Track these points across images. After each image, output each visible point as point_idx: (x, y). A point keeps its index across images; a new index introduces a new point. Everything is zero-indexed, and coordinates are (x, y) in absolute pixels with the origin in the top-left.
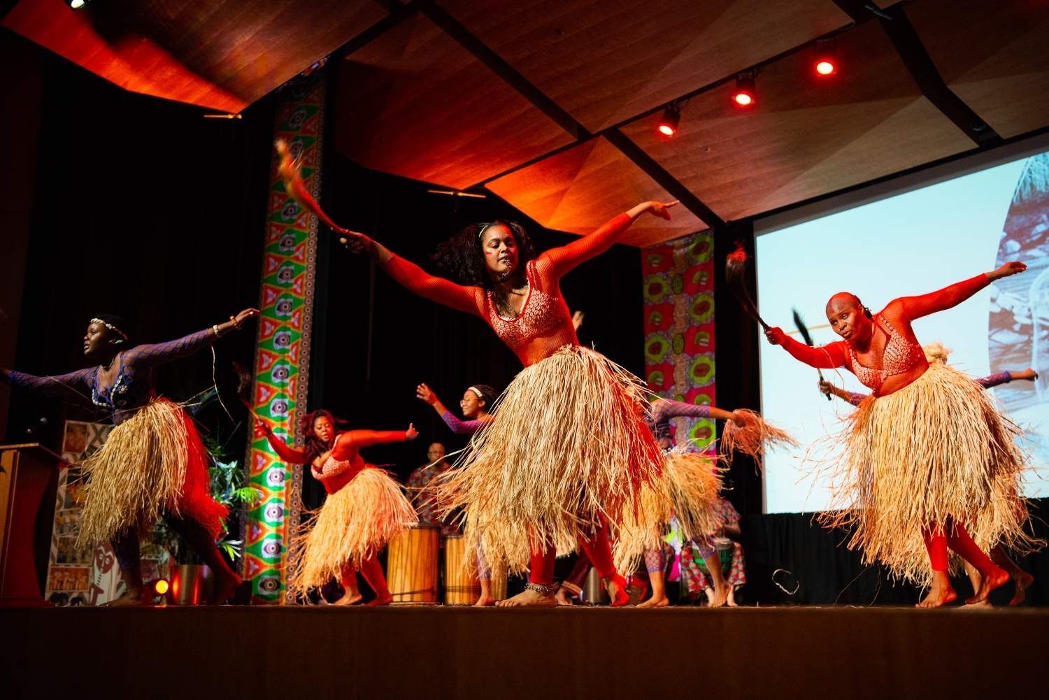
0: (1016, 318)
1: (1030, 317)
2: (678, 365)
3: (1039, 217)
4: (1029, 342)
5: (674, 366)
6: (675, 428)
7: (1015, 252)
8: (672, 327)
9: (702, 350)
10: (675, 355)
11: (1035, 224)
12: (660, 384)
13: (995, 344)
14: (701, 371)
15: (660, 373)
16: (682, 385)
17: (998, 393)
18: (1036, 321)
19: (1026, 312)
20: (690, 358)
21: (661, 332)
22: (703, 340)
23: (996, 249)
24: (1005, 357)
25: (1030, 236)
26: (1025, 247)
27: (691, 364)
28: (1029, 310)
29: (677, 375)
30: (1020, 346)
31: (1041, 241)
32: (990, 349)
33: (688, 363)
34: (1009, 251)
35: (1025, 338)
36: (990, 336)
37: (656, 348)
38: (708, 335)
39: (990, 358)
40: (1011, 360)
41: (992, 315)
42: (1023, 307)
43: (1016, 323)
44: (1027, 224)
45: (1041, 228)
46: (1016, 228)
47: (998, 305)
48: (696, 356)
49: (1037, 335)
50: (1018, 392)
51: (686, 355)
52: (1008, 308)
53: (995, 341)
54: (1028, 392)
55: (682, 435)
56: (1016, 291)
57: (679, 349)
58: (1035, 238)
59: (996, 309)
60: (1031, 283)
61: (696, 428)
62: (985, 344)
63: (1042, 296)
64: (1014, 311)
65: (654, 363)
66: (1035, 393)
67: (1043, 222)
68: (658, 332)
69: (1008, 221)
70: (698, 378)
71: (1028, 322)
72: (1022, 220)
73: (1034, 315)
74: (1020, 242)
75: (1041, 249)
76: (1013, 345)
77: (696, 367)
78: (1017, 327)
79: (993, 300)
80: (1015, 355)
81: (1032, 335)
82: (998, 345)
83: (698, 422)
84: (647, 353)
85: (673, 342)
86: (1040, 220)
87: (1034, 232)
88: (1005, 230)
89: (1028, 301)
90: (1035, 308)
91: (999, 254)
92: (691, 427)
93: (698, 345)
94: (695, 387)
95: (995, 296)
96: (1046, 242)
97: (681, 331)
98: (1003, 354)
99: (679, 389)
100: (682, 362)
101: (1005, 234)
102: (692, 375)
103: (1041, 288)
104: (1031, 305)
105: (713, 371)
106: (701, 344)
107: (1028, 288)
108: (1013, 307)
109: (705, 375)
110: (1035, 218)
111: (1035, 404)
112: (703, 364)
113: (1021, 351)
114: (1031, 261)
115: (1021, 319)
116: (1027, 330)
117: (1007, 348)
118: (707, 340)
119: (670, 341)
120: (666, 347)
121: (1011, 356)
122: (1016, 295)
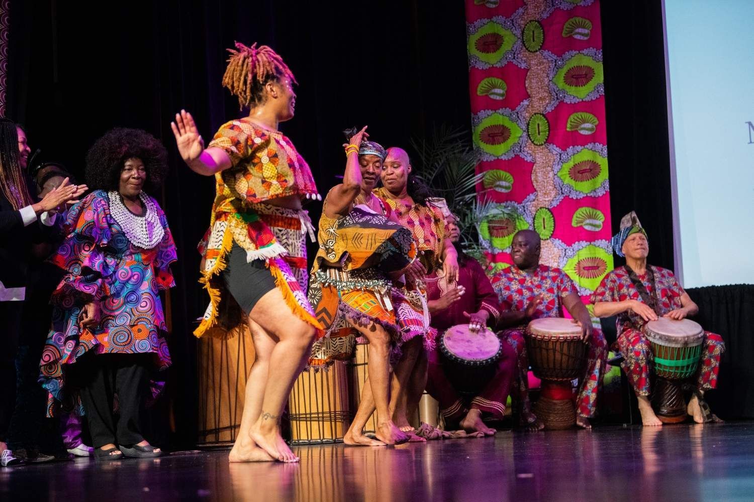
2: (534, 68)
5: (526, 70)
6: (532, 164)
8: (521, 10)
9: (579, 46)
10: (527, 53)
12: (498, 98)
14: (579, 77)
15: (498, 81)
16: (540, 99)
20: (555, 57)
21: (501, 19)
22: (580, 30)
27: (558, 68)
29: (532, 84)
33: (552, 65)
37: (491, 44)
38: (588, 23)
48: (567, 55)
51: (546, 53)
55: (545, 174)
57: (535, 45)
61: (571, 164)
65: (487, 67)
68: (494, 19)
70: (573, 88)
77: (569, 71)
83: (574, 154)
84: (472, 49)
85: (523, 32)
92: (562, 161)
93: (571, 37)
94: (567, 101)
97: (538, 16)
99: (536, 104)
100: (541, 63)
102: (561, 84)
105: (599, 77)
106: (577, 37)
109: (583, 84)
112: (579, 68)
118: (586, 31)
119: (518, 32)
120: (509, 41)
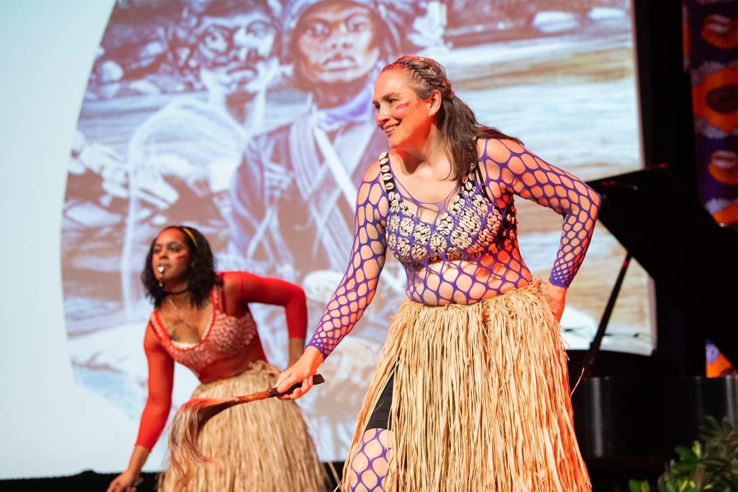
0: (106, 186)
1: (126, 186)
3: (153, 32)
4: (121, 227)
7: (112, 82)
11: (146, 41)
13: (69, 224)
17: (69, 303)
18: (135, 193)
19: (120, 177)
23: (85, 73)
24: (85, 247)
25: (137, 59)
26: (130, 75)
28: (127, 175)
30: (106, 231)
31: (153, 69)
32: (64, 231)
34: (106, 78)
35: (116, 218)
36: (64, 212)
39: (62, 246)
40: (92, 252)
41: (71, 177)
42: (118, 169)
43: (104, 193)
44: (135, 40)
45: (154, 48)
46: (117, 44)
47: (82, 164)
49: (135, 214)
50: (97, 303)
52: (95, 168)
53: (72, 220)
54: (111, 305)
56: (110, 143)
58: (145, 63)
59: (78, 169)
60: (131, 133)
62: (57, 223)
63: (147, 154)
64: (106, 174)
66: (122, 307)
67: (158, 39)
69: (108, 30)
71: (122, 193)
72: (128, 32)
73: (133, 182)
74: (123, 66)
75: (152, 82)
76: (98, 228)
78: (106, 201)
79: (75, 154)
80: (100, 245)
81: (125, 214)
82: (75, 226)
86: (153, 36)
87: (143, 54)
88: (104, 43)
89: (125, 161)
90: (136, 172)
91: (90, 82)
95: (77, 148)
96: (160, 71)
98: (81, 241)
101: (101, 51)
103: (147, 142)
104: (129, 167)
107: (126, 141)
108: (102, 168)
110: (146, 31)
111: (122, 323)
113: (109, 238)
114: (136, 99)
115: (113, 188)
116: (119, 206)
117: (88, 233)
121: (92, 245)
122: (109, 150)
